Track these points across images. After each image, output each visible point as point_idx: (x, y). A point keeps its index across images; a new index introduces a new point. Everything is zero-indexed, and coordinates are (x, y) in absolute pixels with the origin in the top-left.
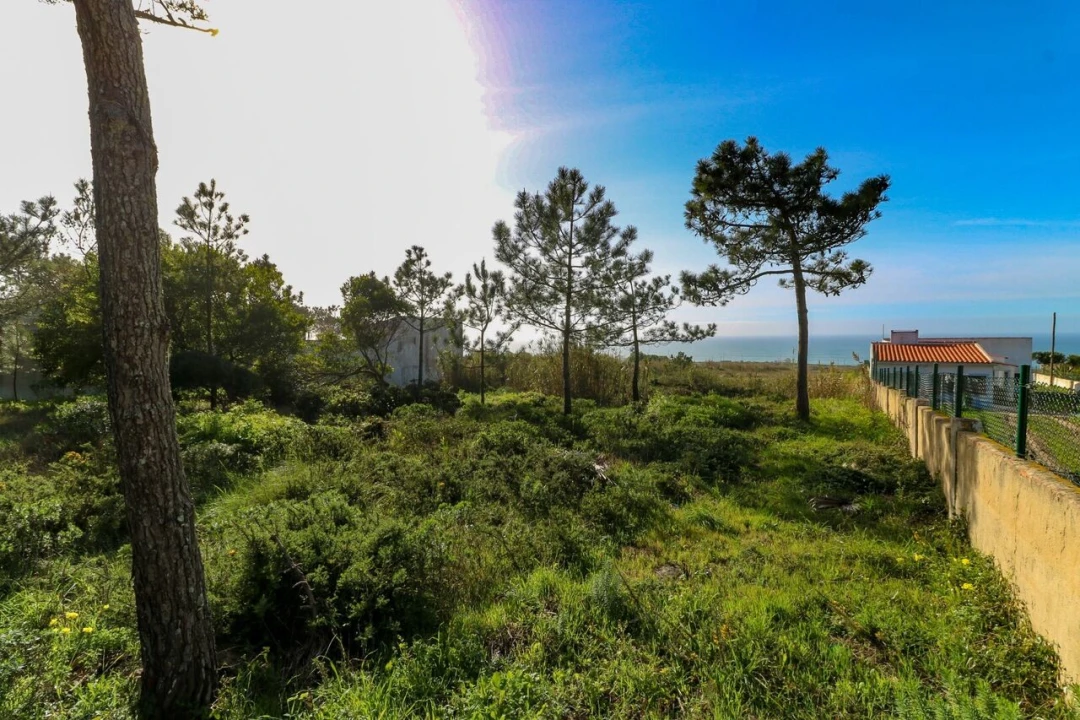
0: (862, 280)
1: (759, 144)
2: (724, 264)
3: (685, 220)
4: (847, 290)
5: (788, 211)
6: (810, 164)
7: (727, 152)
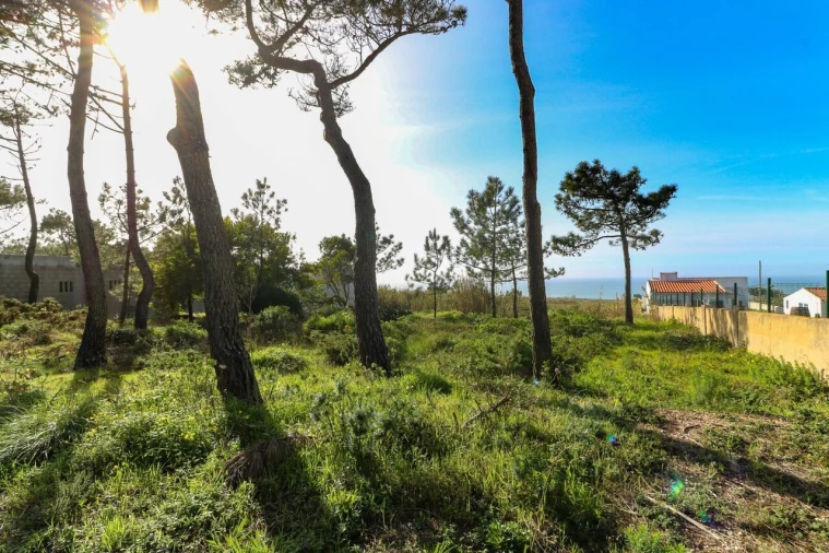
0: (658, 241)
1: (601, 164)
2: (577, 231)
3: (555, 205)
4: (649, 247)
5: (616, 202)
6: (630, 176)
7: (583, 168)
